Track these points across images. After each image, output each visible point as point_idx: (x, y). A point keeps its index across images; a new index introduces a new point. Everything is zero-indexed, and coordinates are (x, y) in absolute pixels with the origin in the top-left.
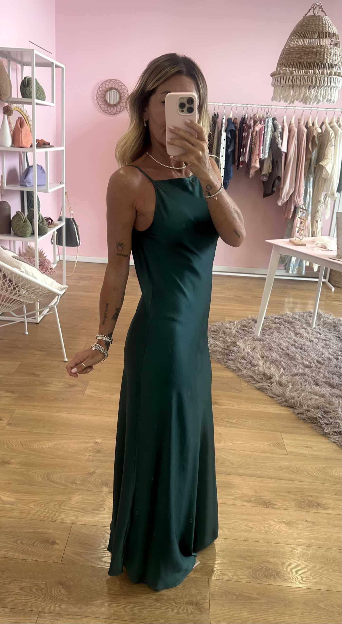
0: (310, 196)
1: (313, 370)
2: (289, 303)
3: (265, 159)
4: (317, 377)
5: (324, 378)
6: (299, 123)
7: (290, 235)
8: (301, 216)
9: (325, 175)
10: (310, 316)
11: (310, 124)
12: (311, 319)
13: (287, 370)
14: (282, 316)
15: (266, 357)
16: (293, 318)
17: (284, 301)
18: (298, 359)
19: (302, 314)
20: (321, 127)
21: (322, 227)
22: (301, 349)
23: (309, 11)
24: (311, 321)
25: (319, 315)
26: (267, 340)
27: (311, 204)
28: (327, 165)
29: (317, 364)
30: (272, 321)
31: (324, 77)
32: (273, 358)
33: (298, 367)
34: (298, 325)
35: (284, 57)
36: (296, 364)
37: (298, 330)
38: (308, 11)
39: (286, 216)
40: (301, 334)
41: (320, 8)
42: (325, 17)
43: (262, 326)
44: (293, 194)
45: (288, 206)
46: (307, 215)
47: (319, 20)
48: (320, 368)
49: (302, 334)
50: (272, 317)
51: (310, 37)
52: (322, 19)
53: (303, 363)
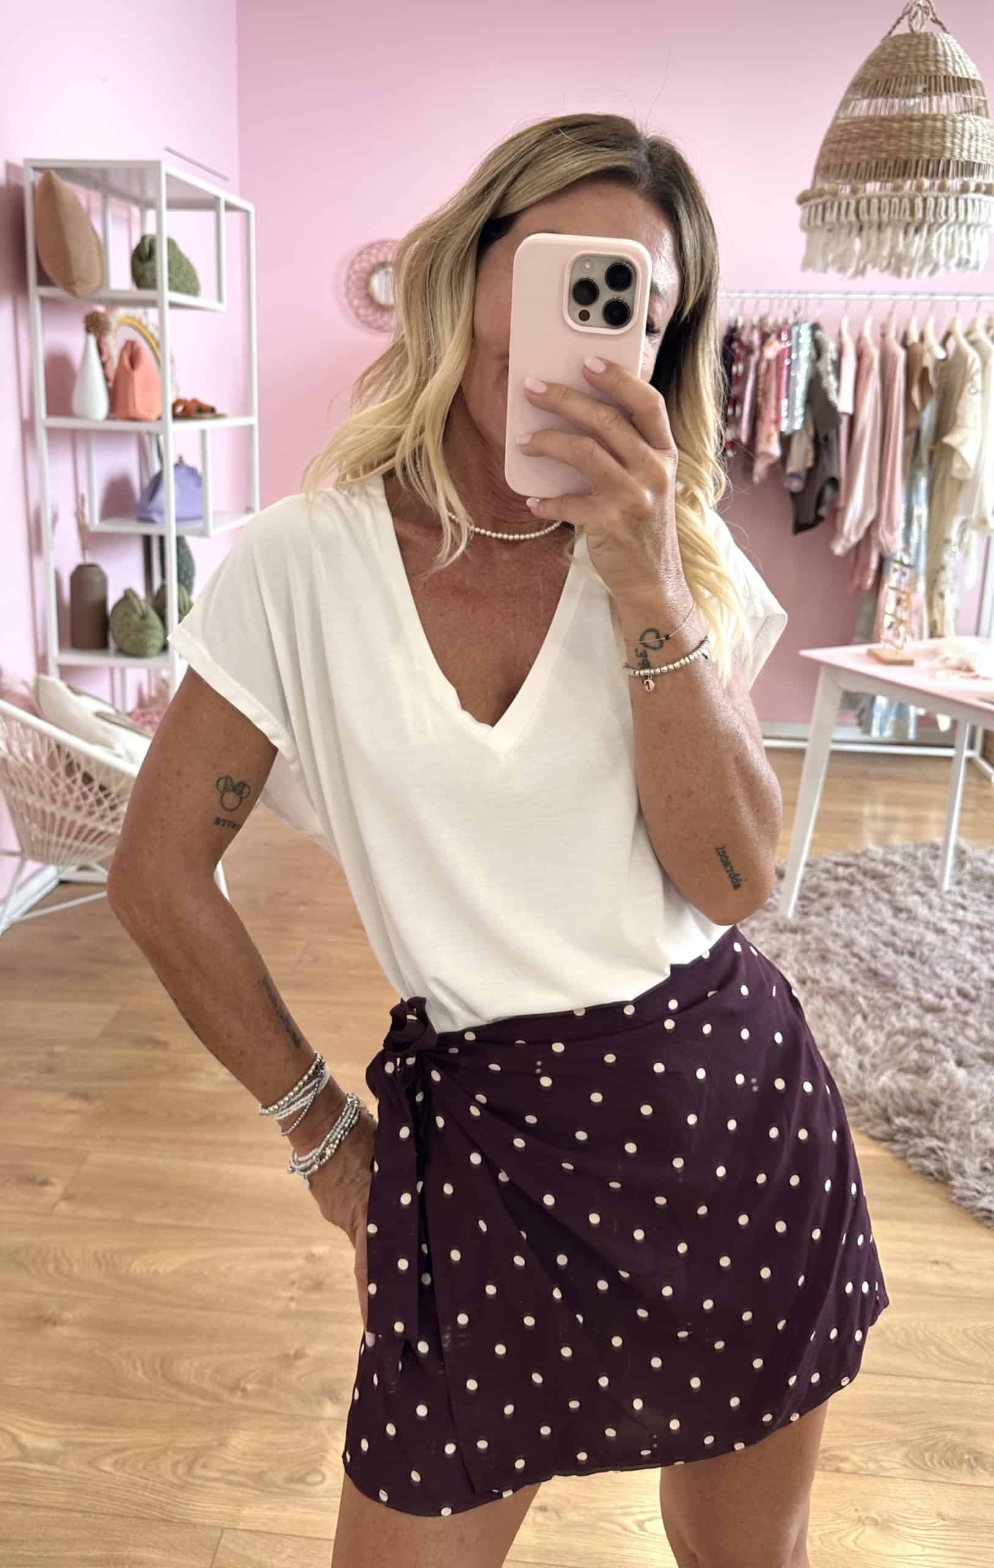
0: (920, 526)
1: (948, 1020)
2: (874, 817)
3: (795, 432)
4: (961, 1040)
5: (978, 1043)
6: (883, 336)
7: (870, 635)
8: (899, 582)
9: (961, 470)
10: (936, 857)
11: (914, 338)
12: (935, 866)
13: (874, 1020)
14: (856, 856)
15: (815, 982)
16: (887, 863)
17: (861, 815)
18: (903, 987)
19: (911, 850)
20: (944, 344)
21: (957, 612)
22: (912, 954)
23: (898, 22)
24: (936, 873)
25: (960, 853)
26: (815, 930)
27: (923, 548)
28: (962, 443)
29: (959, 999)
30: (827, 871)
31: (947, 199)
32: (830, 984)
33: (904, 1011)
34: (901, 884)
35: (831, 151)
36: (899, 999)
37: (902, 898)
38: (894, 22)
39: (856, 582)
40: (909, 911)
41: (928, 14)
42: (943, 37)
43: (801, 889)
44: (874, 524)
45: (862, 553)
46: (916, 578)
47: (927, 45)
48: (966, 1013)
49: (914, 911)
50: (827, 860)
51: (904, 92)
52: (936, 43)
53: (919, 1000)
